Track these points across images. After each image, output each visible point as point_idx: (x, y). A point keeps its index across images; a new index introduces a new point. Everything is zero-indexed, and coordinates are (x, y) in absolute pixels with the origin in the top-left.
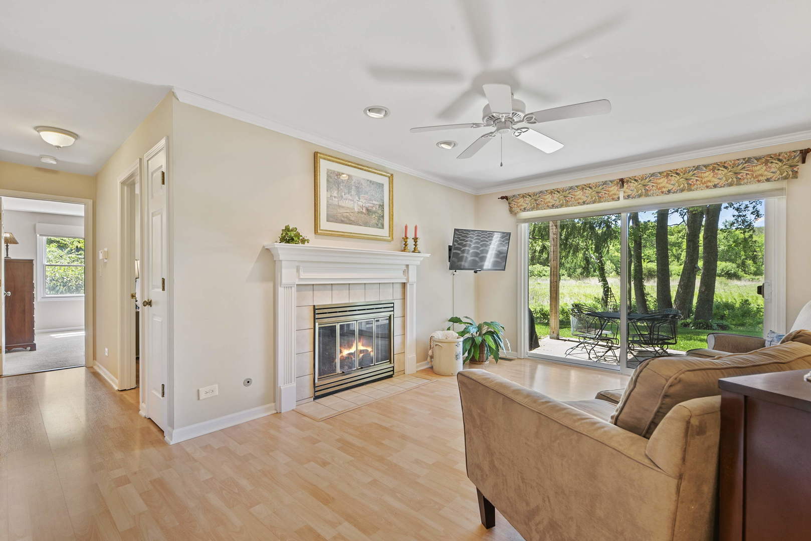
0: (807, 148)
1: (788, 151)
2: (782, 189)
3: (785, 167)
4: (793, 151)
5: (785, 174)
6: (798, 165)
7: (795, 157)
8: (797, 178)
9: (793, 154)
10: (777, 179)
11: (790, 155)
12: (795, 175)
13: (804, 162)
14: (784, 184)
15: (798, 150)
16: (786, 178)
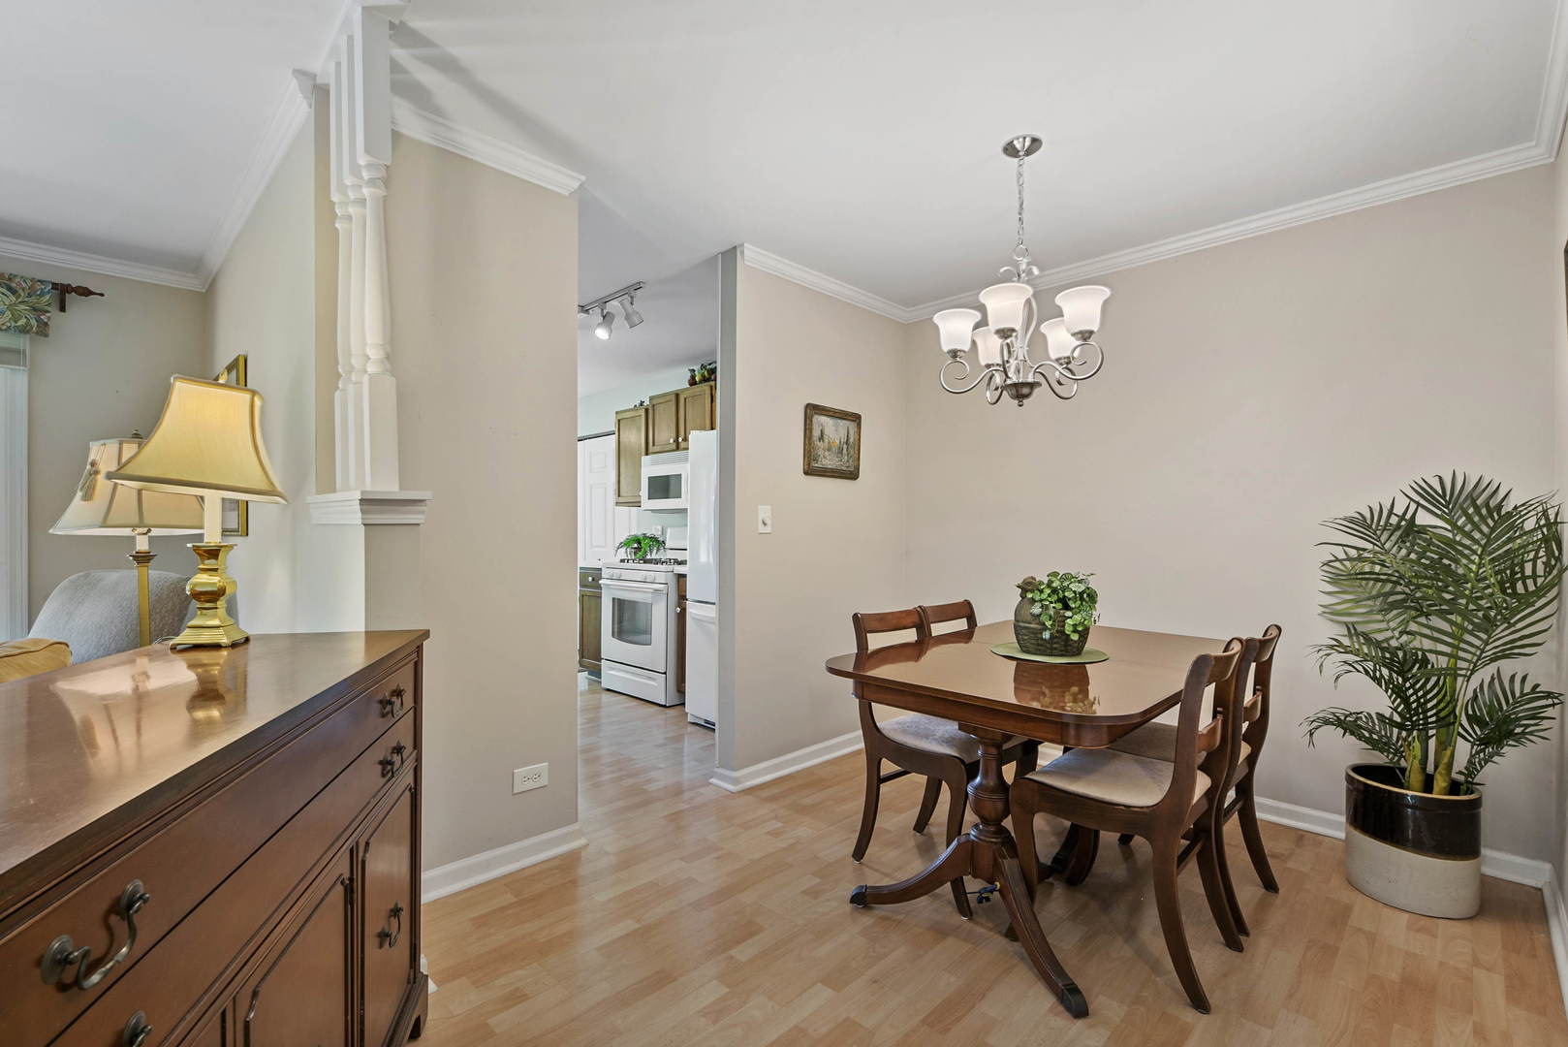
0: (66, 283)
1: (30, 277)
2: (18, 352)
3: (23, 307)
4: (39, 281)
5: (22, 322)
6: (48, 312)
7: (42, 295)
8: (46, 336)
9: (38, 286)
10: (4, 327)
11: (34, 286)
12: (43, 329)
13: (63, 309)
14: (22, 342)
15: (49, 282)
16: (24, 330)
